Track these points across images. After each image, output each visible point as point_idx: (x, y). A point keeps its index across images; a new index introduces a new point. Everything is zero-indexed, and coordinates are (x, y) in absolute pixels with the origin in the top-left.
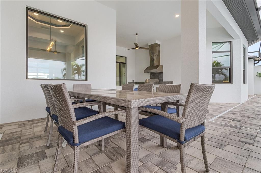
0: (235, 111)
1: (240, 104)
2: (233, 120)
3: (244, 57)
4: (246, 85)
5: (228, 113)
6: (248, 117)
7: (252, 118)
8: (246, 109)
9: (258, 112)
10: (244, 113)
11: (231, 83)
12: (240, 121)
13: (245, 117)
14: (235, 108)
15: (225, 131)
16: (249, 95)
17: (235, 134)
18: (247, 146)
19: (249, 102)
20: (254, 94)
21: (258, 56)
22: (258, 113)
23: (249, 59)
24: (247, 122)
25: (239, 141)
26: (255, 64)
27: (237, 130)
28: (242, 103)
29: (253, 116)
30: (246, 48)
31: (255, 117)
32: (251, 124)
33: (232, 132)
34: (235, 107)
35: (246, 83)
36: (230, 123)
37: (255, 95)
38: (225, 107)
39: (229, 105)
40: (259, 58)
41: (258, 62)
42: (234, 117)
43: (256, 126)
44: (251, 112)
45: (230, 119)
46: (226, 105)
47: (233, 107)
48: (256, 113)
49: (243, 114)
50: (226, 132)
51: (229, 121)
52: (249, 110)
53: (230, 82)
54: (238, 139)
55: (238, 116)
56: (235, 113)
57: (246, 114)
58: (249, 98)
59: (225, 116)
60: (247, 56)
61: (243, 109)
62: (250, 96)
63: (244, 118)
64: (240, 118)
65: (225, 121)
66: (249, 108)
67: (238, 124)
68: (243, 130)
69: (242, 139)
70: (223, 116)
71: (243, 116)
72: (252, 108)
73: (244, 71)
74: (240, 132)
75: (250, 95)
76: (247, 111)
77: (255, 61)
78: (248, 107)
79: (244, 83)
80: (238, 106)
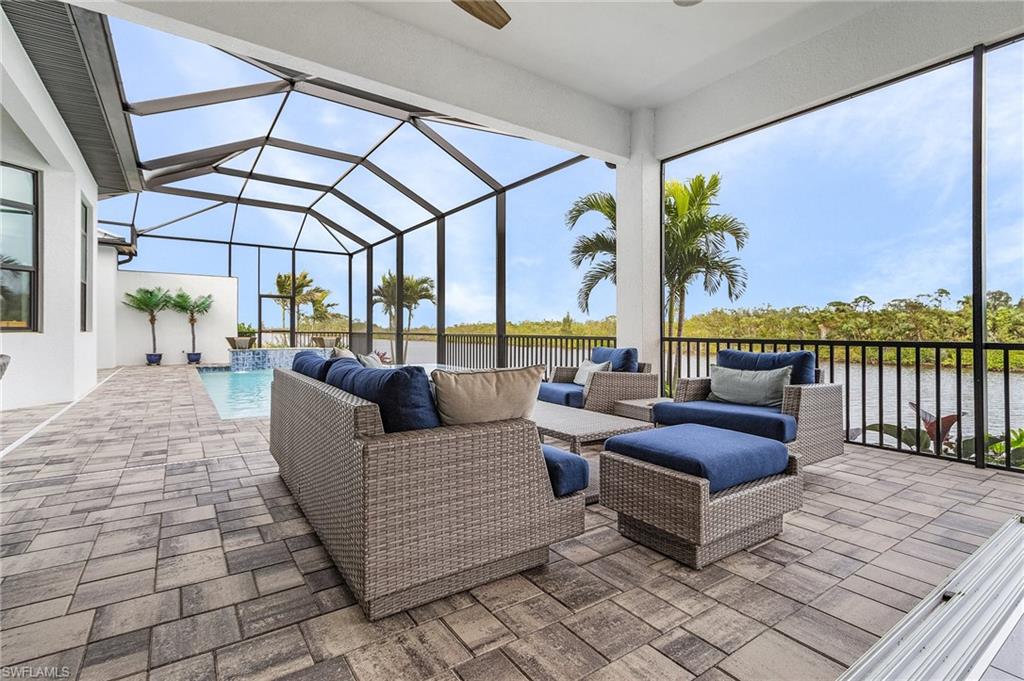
0: (55, 433)
1: (69, 406)
2: (47, 464)
3: (84, 237)
4: (90, 337)
5: (27, 444)
6: (98, 441)
7: (109, 441)
8: (91, 419)
9: (126, 420)
10: (86, 431)
11: (35, 330)
12: (72, 460)
13: (87, 443)
14: (51, 424)
15: (23, 502)
16: (99, 371)
17: (60, 501)
18: (94, 516)
19: (100, 394)
20: (114, 366)
21: (128, 241)
22: (126, 424)
23: (101, 242)
24: (95, 456)
25: (73, 512)
26: (120, 263)
27: (65, 486)
28: (77, 399)
29: (112, 436)
30: (91, 208)
31: (116, 437)
32: (106, 460)
33: (49, 498)
34: (53, 418)
35: (91, 330)
36: (38, 476)
37: (118, 367)
38: (11, 425)
39: (30, 416)
40: (130, 245)
41: (127, 257)
42: (50, 451)
43: (119, 459)
44: (106, 426)
45: (36, 462)
46: (14, 416)
47: (45, 420)
48: (119, 425)
49: (81, 437)
50: (26, 505)
51: (33, 471)
52: (98, 420)
53: (34, 325)
54: (68, 509)
55: (64, 445)
56: (53, 438)
57: (91, 434)
58: (99, 382)
59: (15, 458)
60: (95, 232)
61: (81, 420)
62: (104, 373)
63: (83, 449)
64: (71, 452)
65: (19, 473)
66: (101, 414)
67: (65, 469)
68: (84, 481)
69: (80, 506)
70: (9, 458)
71: (82, 442)
72: (107, 412)
73: (84, 286)
74: (75, 489)
75: (101, 370)
76: (92, 426)
77: (120, 253)
78: (97, 409)
79: (84, 328)
80: (60, 413)
